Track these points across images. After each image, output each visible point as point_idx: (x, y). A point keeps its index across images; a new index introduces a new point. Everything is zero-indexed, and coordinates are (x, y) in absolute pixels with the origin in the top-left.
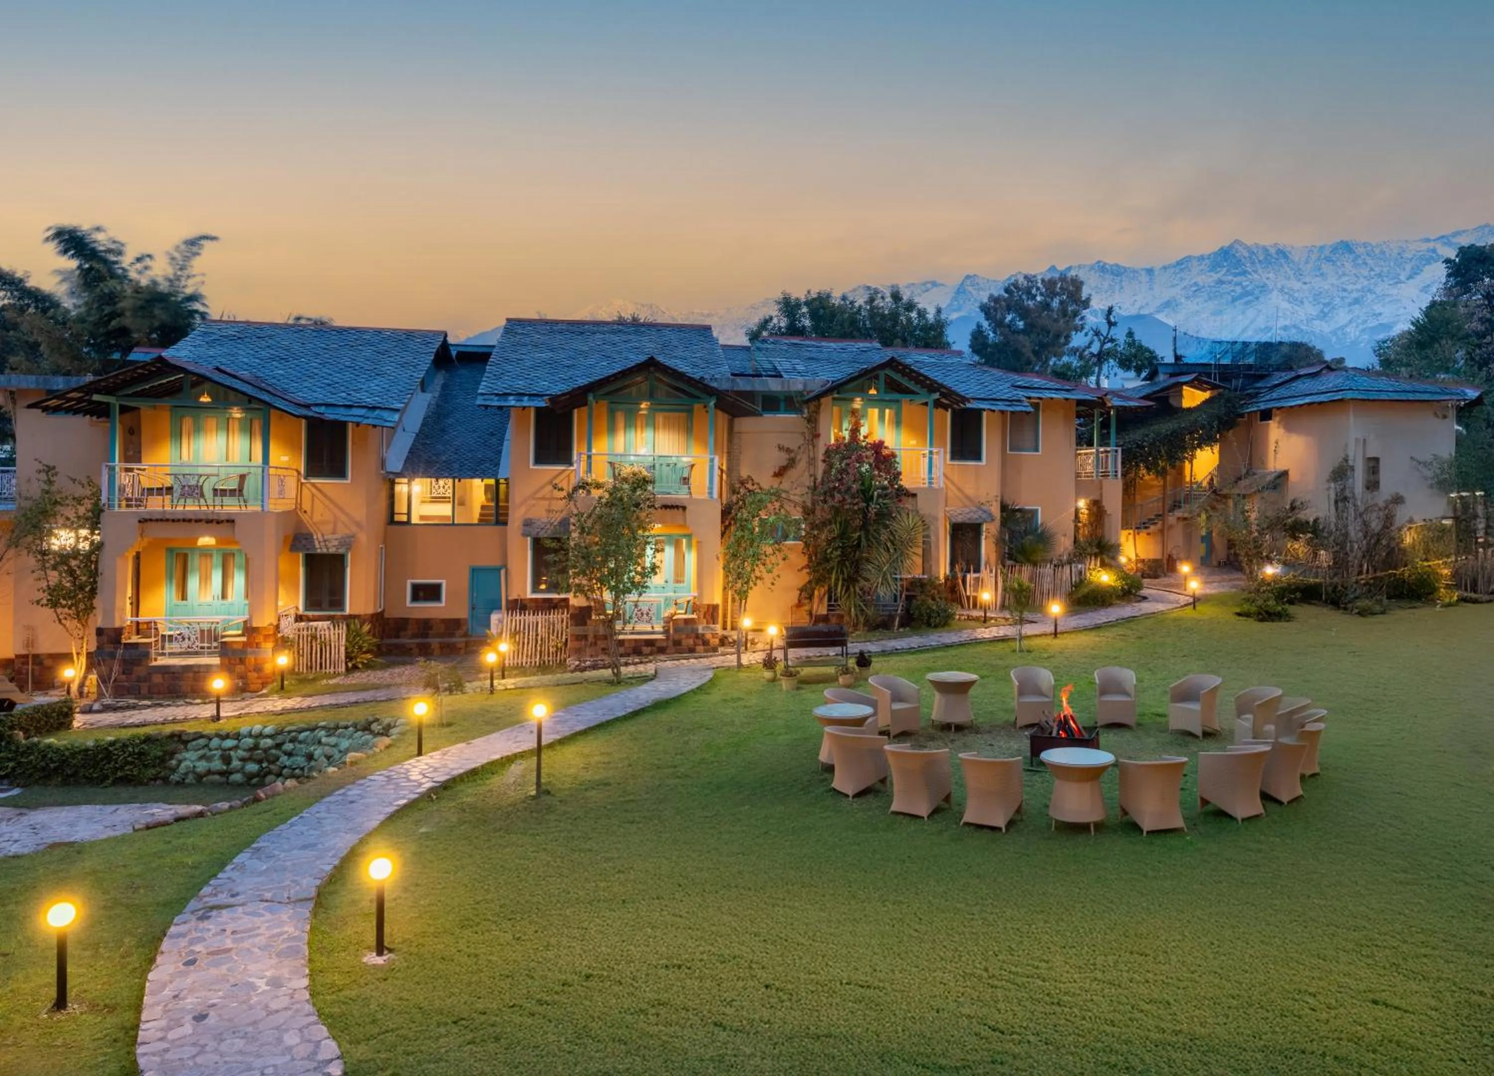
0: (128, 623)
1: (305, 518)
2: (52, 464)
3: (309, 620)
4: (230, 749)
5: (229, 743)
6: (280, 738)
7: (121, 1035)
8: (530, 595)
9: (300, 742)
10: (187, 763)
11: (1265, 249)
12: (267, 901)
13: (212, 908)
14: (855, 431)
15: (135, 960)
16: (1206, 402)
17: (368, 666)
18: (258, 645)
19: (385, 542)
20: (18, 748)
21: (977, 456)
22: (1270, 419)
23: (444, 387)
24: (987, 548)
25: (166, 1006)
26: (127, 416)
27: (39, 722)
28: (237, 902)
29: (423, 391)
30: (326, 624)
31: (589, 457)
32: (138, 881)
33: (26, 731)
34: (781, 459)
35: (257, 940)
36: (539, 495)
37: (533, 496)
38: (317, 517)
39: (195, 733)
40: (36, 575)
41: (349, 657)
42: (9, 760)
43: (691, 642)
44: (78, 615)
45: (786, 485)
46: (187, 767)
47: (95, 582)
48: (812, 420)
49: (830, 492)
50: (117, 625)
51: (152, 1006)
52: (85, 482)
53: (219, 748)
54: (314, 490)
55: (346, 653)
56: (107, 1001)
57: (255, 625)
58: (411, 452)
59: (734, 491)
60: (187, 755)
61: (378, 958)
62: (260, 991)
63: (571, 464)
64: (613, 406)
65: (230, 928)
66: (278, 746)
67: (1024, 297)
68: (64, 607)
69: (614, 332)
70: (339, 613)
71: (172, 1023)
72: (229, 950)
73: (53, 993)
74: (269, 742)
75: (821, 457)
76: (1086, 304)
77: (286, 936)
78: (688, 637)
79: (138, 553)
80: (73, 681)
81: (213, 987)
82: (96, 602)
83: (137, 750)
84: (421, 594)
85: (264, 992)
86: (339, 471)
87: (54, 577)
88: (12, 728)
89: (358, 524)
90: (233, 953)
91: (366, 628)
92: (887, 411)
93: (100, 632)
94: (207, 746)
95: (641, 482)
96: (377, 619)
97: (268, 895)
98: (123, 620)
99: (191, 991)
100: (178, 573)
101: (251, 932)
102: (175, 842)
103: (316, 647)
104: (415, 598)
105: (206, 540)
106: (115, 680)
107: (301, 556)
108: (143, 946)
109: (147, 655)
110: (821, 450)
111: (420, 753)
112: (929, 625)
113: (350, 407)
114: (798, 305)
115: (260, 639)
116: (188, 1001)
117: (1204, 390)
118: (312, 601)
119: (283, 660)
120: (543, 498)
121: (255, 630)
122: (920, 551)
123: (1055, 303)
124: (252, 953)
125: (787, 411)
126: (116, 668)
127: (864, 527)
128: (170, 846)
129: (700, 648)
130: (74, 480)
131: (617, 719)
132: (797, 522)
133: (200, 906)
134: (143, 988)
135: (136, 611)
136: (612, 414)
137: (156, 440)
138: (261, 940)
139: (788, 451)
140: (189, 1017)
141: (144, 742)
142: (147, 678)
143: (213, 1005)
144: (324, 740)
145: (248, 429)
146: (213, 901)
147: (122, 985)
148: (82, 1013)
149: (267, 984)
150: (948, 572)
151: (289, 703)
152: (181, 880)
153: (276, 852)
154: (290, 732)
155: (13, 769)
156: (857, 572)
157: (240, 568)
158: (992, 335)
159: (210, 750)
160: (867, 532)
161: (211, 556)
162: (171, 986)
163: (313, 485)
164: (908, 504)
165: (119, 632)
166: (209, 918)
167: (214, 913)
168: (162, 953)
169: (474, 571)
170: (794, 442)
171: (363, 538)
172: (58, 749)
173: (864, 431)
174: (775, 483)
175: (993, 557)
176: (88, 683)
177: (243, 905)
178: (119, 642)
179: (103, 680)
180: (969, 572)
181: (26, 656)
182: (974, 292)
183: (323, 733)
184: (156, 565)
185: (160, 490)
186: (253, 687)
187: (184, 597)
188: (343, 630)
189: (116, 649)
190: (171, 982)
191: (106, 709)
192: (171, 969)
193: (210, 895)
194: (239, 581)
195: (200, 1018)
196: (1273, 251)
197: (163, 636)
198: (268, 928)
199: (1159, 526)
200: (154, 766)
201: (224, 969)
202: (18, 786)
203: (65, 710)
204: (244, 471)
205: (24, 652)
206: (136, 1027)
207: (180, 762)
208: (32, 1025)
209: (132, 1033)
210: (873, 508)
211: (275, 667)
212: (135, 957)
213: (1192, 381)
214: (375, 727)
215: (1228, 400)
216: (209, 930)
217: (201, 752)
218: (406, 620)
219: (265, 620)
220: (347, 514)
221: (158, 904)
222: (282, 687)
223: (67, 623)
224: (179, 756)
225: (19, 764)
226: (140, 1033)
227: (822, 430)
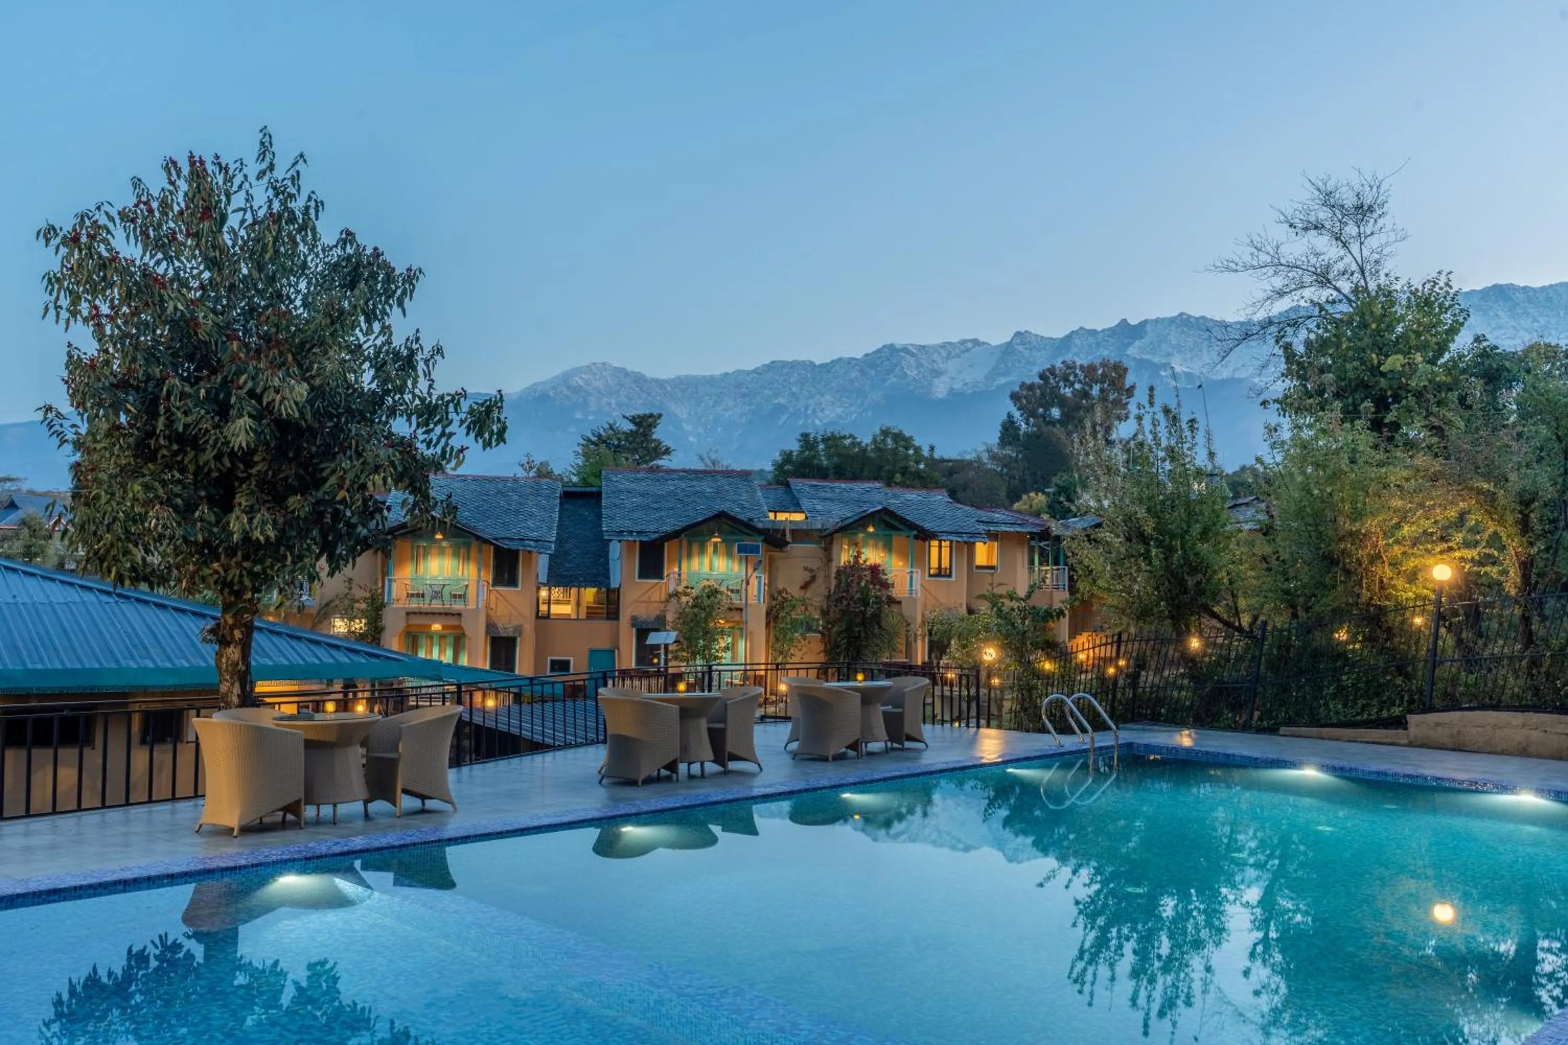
1: (493, 614)
8: (634, 667)
14: (857, 558)
19: (537, 629)
21: (949, 575)
31: (679, 575)
34: (807, 576)
36: (642, 600)
37: (637, 601)
38: (499, 613)
45: (808, 595)
48: (828, 550)
49: (839, 600)
54: (498, 595)
59: (774, 599)
63: (662, 578)
67: (1062, 384)
69: (681, 478)
75: (833, 575)
76: (1130, 392)
84: (557, 667)
86: (513, 582)
89: (522, 618)
92: (881, 543)
95: (713, 592)
96: (532, 680)
104: (553, 670)
105: (437, 627)
107: (490, 636)
110: (834, 570)
113: (521, 540)
114: (815, 442)
119: (490, 703)
120: (644, 602)
122: (904, 642)
123: (1095, 391)
125: (810, 543)
127: (863, 623)
132: (818, 620)
137: (401, 562)
139: (811, 571)
150: (926, 659)
156: (858, 655)
158: (1024, 426)
160: (865, 627)
163: (498, 592)
164: (895, 608)
169: (592, 652)
170: (815, 564)
171: (524, 627)
173: (863, 557)
174: (802, 593)
182: (1026, 353)
185: (417, 595)
204: (467, 584)
210: (870, 611)
220: (516, 610)
227: (835, 556)
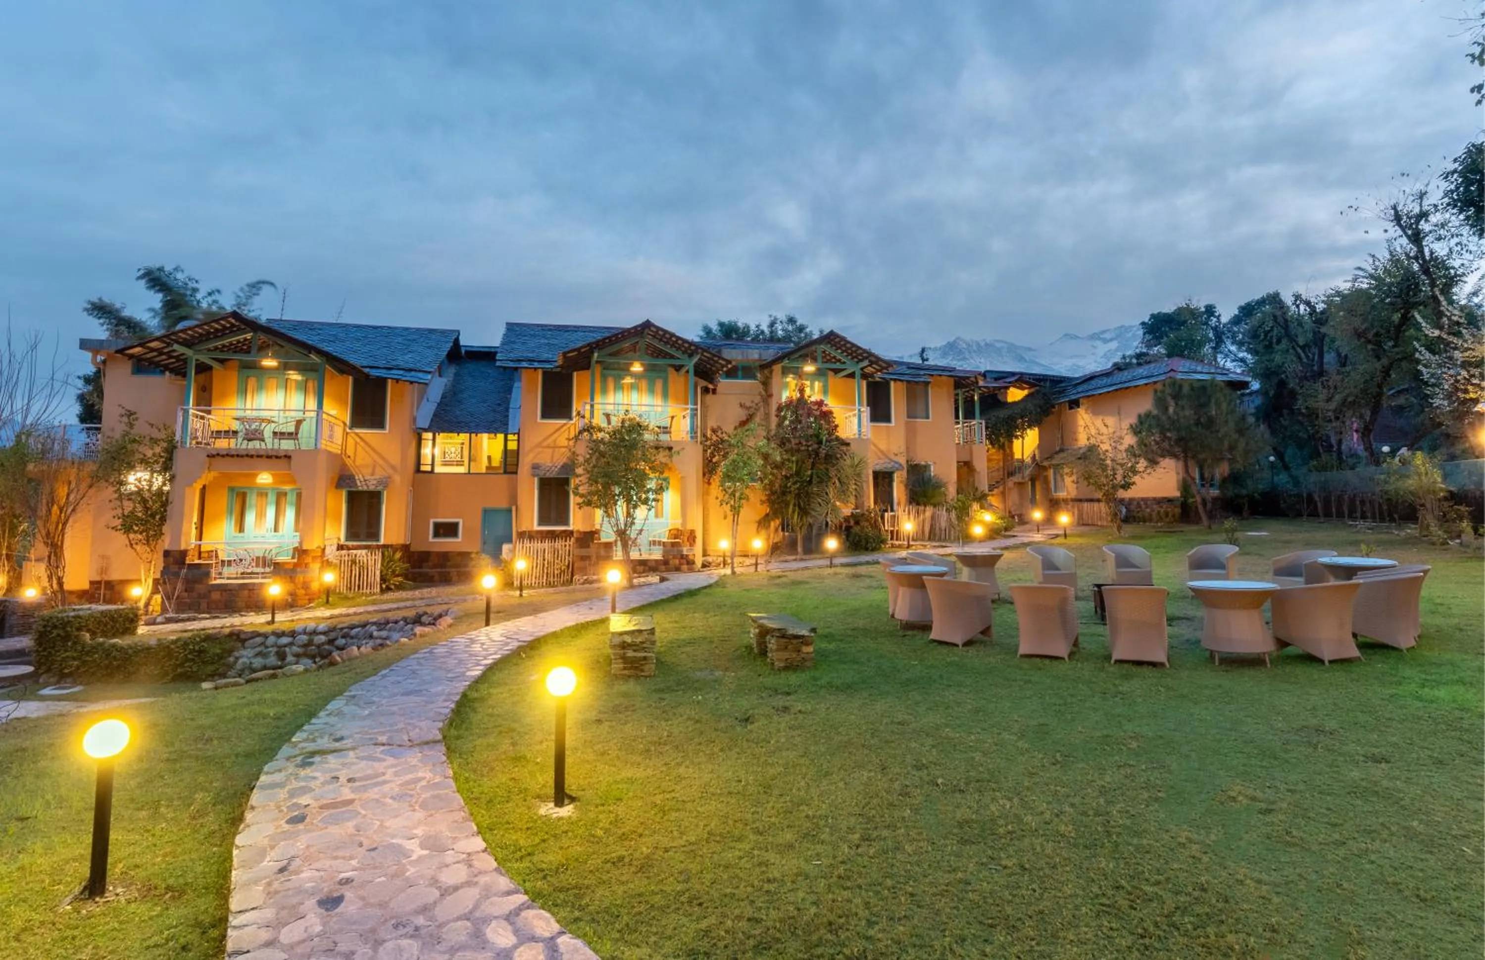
0: (193, 546)
1: (349, 462)
2: (133, 410)
3: (349, 548)
4: (285, 646)
5: (285, 640)
6: (332, 635)
7: (194, 937)
8: (536, 528)
9: (352, 638)
10: (245, 660)
11: (978, 344)
12: (383, 745)
13: (313, 754)
14: (801, 393)
15: (211, 822)
16: (1027, 396)
17: (400, 587)
18: (306, 565)
19: (413, 486)
20: (83, 648)
21: (888, 420)
22: (1078, 407)
23: (456, 375)
24: (899, 491)
25: (269, 884)
26: (202, 376)
27: (105, 626)
28: (344, 747)
29: (440, 376)
30: (364, 552)
31: (592, 406)
32: (208, 733)
33: (93, 634)
34: (742, 415)
35: (386, 788)
36: (545, 444)
37: (539, 445)
38: (359, 462)
39: (253, 632)
40: (112, 505)
41: (383, 579)
42: (74, 659)
43: (677, 562)
44: (148, 541)
45: (746, 436)
46: (244, 663)
47: (165, 511)
48: (766, 384)
49: (786, 438)
50: (183, 547)
51: (247, 885)
52: (161, 426)
53: (275, 645)
54: (358, 440)
55: (381, 576)
56: (171, 881)
57: (305, 548)
58: (435, 415)
60: (244, 652)
61: (557, 809)
62: (414, 857)
63: (571, 418)
64: (606, 372)
65: (343, 776)
66: (331, 642)
68: (135, 532)
70: (375, 543)
71: (284, 913)
72: (351, 802)
73: (85, 870)
74: (323, 638)
75: (774, 413)
77: (424, 783)
78: (674, 557)
79: (204, 487)
80: (139, 600)
81: (340, 853)
82: (165, 529)
83: (197, 648)
84: (441, 531)
85: (420, 858)
86: (378, 424)
87: (128, 506)
88: (79, 629)
89: (393, 467)
90: (357, 806)
91: (398, 555)
92: (817, 383)
93: (167, 554)
94: (263, 644)
96: (405, 548)
97: (383, 739)
98: (188, 543)
99: (308, 859)
100: (237, 509)
101: (375, 780)
102: (249, 697)
103: (356, 571)
104: (437, 534)
105: (265, 478)
106: (178, 597)
107: (344, 494)
108: (222, 802)
109: (207, 574)
110: (774, 407)
111: (487, 624)
112: (867, 549)
113: (390, 369)
115: (308, 559)
116: (303, 875)
117: (1023, 389)
118: (353, 532)
119: (329, 578)
120: (548, 447)
121: (305, 552)
124: (384, 804)
125: (744, 378)
126: (179, 586)
127: (815, 466)
128: (244, 701)
129: (685, 567)
130: (152, 425)
131: (663, 601)
133: (298, 752)
134: (230, 858)
135: (200, 537)
136: (604, 378)
137: (224, 396)
138: (393, 787)
139: (748, 407)
140: (312, 902)
141: (204, 640)
142: (206, 595)
143: (348, 881)
144: (375, 634)
145: (303, 388)
146: (311, 747)
147: (194, 856)
148: (129, 902)
149: (422, 846)
151: (336, 612)
152: (263, 731)
153: (374, 699)
154: (342, 629)
155: (78, 668)
156: (809, 505)
157: (291, 504)
159: (267, 647)
160: (818, 470)
161: (267, 495)
162: (273, 854)
163: (357, 434)
164: (844, 450)
165: (184, 554)
166: (312, 764)
167: (317, 759)
168: (253, 808)
169: (486, 511)
170: (752, 401)
171: (397, 478)
172: (122, 648)
173: (808, 392)
175: (903, 498)
176: (153, 602)
177: (353, 749)
178: (184, 563)
179: (168, 597)
180: (886, 511)
181: (99, 582)
183: (374, 627)
184: (220, 501)
185: (227, 432)
186: (300, 602)
187: (241, 529)
188: (379, 557)
189: (180, 569)
190: (272, 848)
191: (169, 621)
192: (270, 829)
193: (305, 740)
194: (290, 514)
195: (331, 902)
196: (982, 344)
197: (223, 561)
198: (396, 774)
199: (1001, 488)
200: (213, 663)
201: (350, 826)
202: (81, 684)
203: (131, 616)
204: (300, 415)
205: (98, 579)
206: (222, 922)
207: (237, 658)
208: (42, 923)
209: (214, 933)
211: (321, 585)
212: (211, 817)
213: (1016, 381)
214: (424, 619)
215: (1044, 394)
216: (314, 778)
217: (259, 649)
218: (428, 554)
219: (312, 544)
220: (383, 458)
221: (237, 755)
222: (327, 602)
223: (138, 548)
224: (236, 654)
225: (85, 663)
226: (230, 932)
227: (774, 390)
